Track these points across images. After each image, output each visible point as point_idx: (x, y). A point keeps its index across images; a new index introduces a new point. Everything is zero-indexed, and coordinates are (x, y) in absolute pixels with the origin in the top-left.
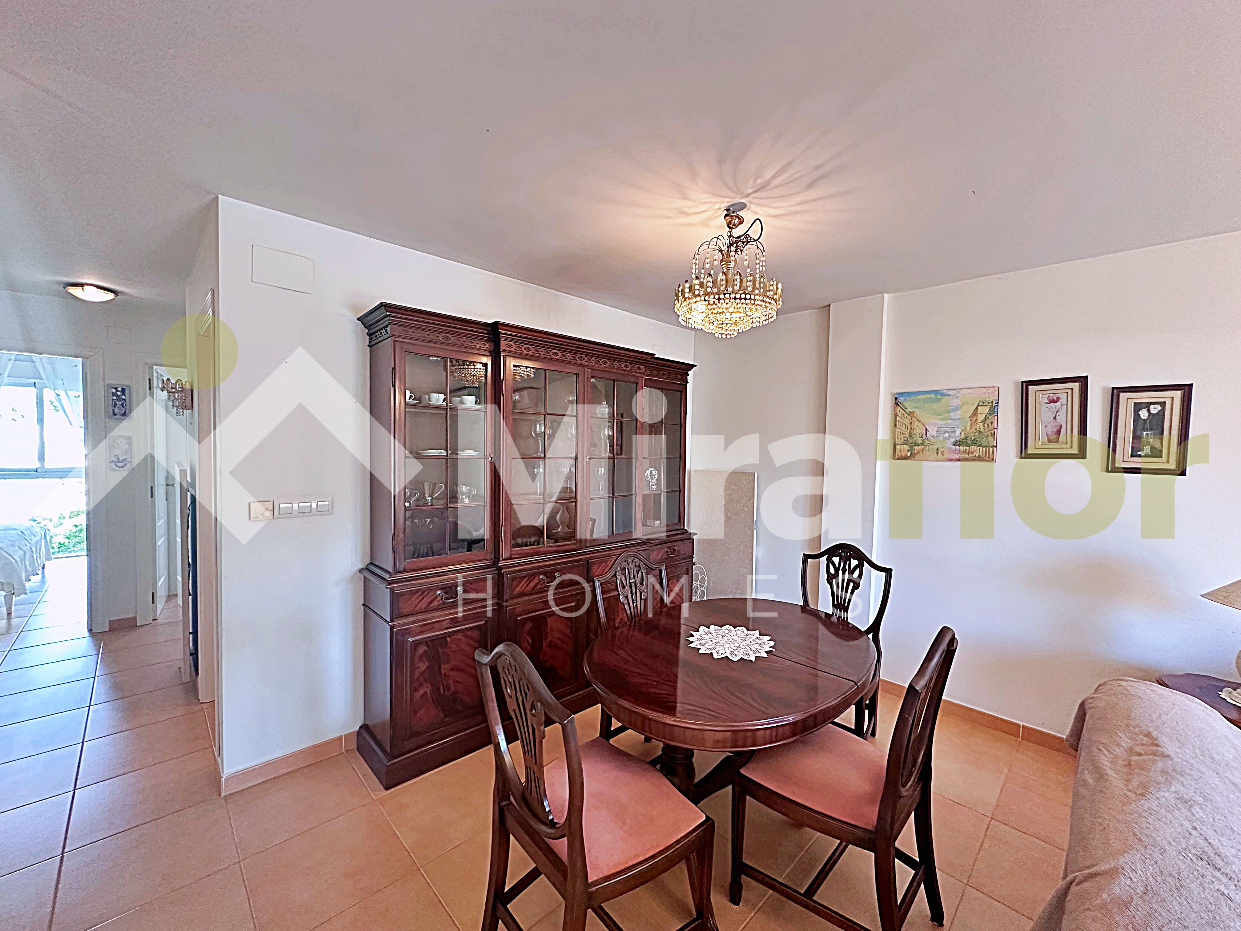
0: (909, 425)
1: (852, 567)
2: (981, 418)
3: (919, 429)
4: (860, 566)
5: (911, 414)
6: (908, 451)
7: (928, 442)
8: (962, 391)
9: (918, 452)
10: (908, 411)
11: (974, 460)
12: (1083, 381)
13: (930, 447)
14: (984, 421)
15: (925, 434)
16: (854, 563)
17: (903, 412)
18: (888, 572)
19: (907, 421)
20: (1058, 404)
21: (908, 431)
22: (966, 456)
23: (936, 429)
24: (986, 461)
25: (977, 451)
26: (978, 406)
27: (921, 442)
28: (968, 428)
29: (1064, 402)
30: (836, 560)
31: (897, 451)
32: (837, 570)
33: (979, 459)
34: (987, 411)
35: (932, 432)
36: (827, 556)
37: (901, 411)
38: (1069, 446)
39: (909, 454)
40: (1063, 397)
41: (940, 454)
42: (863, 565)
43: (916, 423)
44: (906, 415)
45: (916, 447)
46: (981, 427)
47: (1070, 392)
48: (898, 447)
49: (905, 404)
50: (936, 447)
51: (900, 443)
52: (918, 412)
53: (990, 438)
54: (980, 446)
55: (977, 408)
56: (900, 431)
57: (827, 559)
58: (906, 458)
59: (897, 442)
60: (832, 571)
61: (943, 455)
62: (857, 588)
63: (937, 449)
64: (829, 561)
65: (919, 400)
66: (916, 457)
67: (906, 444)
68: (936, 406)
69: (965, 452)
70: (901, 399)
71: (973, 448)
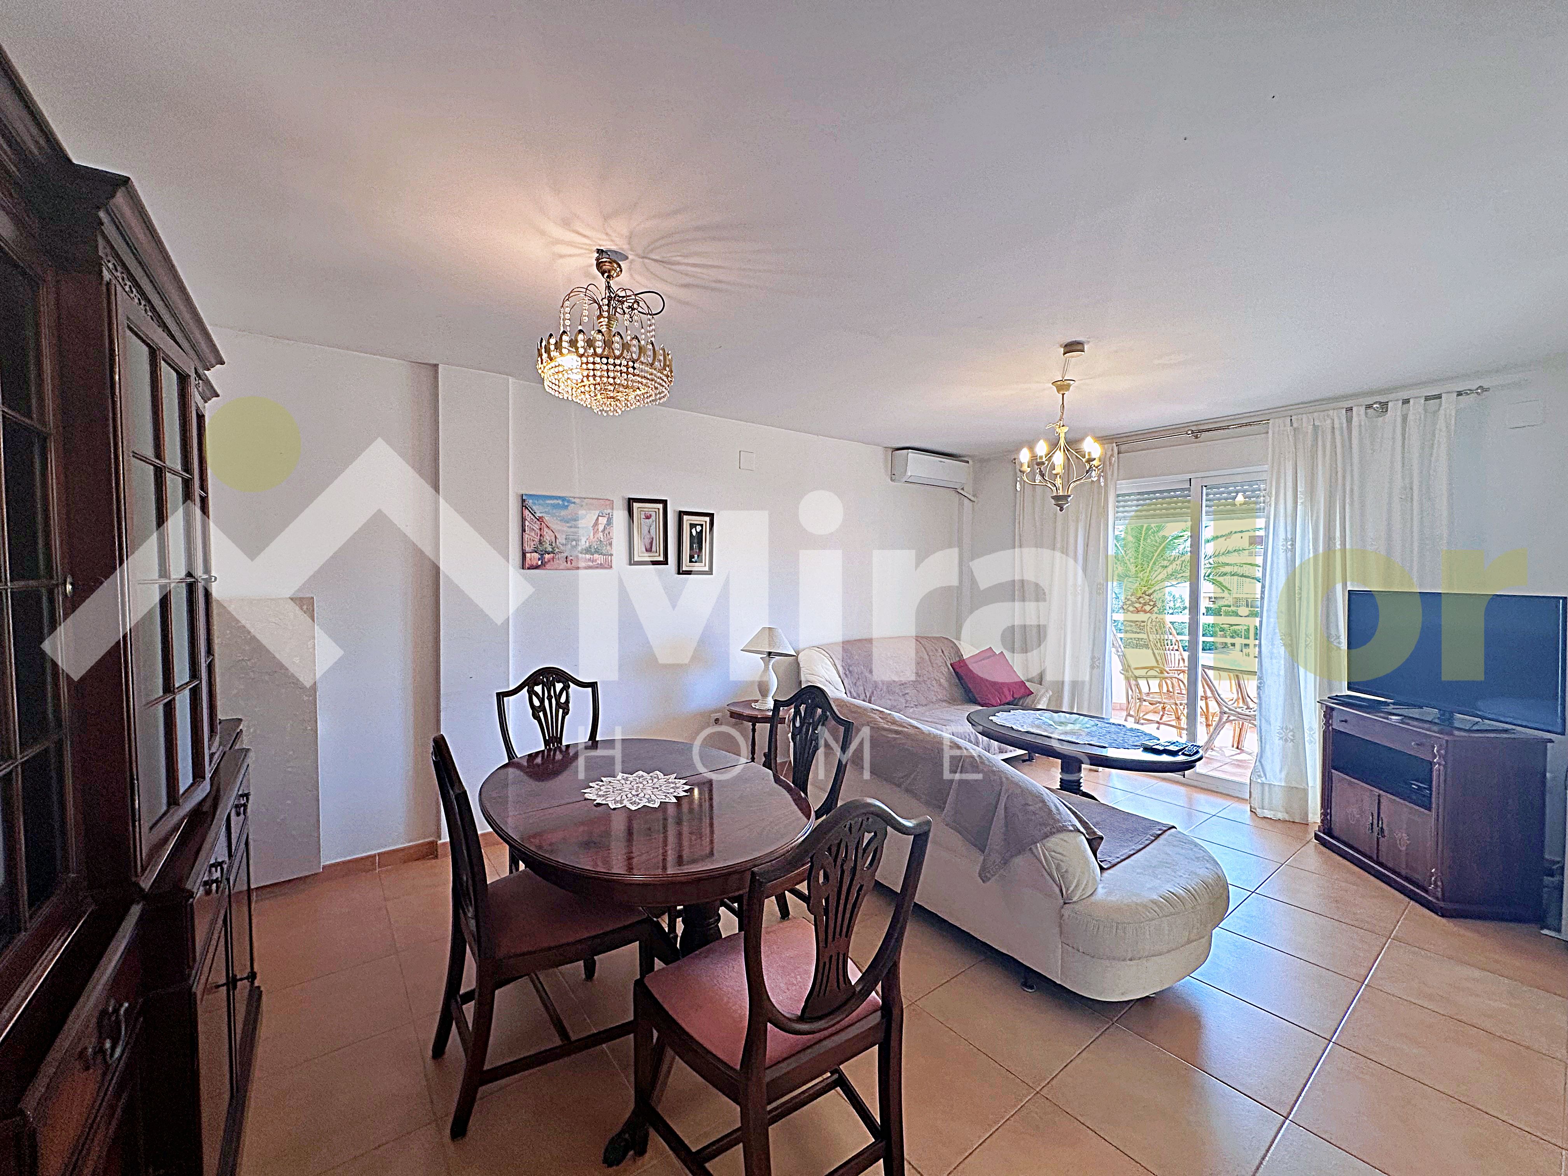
0: (539, 532)
1: (558, 692)
2: (601, 528)
3: (548, 536)
4: (566, 688)
5: (540, 519)
6: (539, 559)
7: (557, 550)
8: (586, 500)
9: (549, 561)
10: (537, 515)
11: (597, 568)
12: (664, 502)
13: (560, 556)
14: (603, 531)
15: (554, 541)
16: (559, 686)
17: (532, 517)
18: (593, 685)
19: (536, 527)
20: (651, 520)
21: (538, 537)
22: (591, 564)
23: (564, 537)
24: (606, 568)
25: (599, 558)
26: (599, 516)
27: (551, 550)
28: (592, 537)
29: (654, 519)
30: (538, 689)
31: (528, 559)
32: (542, 701)
33: (601, 566)
34: (605, 522)
35: (561, 539)
36: (527, 687)
37: (530, 515)
38: (657, 554)
39: (540, 563)
40: (653, 514)
41: (569, 562)
42: (569, 687)
43: (546, 529)
44: (536, 520)
45: (547, 556)
46: (602, 537)
47: (657, 511)
48: (528, 555)
49: (534, 507)
50: (565, 555)
51: (530, 551)
52: (547, 518)
53: (608, 547)
54: (601, 554)
55: (597, 519)
56: (529, 537)
57: (528, 691)
58: (537, 567)
59: (527, 549)
60: (536, 703)
61: (571, 563)
62: (567, 713)
63: (567, 558)
64: (531, 692)
65: (548, 505)
66: (547, 566)
67: (536, 552)
68: (563, 513)
69: (590, 560)
70: (529, 502)
71: (596, 556)
